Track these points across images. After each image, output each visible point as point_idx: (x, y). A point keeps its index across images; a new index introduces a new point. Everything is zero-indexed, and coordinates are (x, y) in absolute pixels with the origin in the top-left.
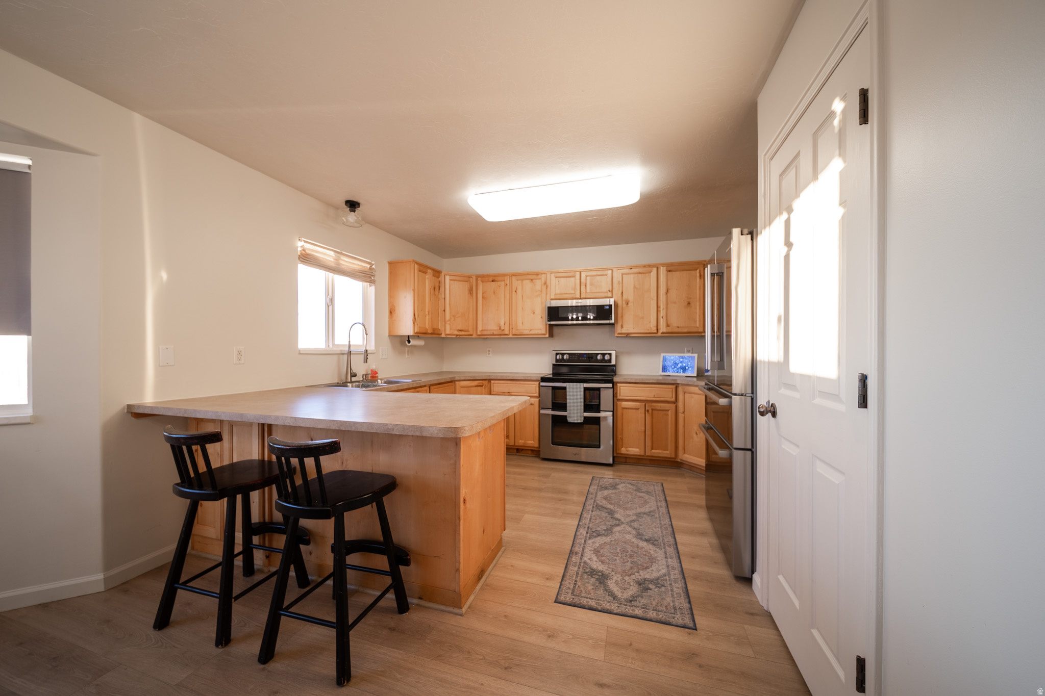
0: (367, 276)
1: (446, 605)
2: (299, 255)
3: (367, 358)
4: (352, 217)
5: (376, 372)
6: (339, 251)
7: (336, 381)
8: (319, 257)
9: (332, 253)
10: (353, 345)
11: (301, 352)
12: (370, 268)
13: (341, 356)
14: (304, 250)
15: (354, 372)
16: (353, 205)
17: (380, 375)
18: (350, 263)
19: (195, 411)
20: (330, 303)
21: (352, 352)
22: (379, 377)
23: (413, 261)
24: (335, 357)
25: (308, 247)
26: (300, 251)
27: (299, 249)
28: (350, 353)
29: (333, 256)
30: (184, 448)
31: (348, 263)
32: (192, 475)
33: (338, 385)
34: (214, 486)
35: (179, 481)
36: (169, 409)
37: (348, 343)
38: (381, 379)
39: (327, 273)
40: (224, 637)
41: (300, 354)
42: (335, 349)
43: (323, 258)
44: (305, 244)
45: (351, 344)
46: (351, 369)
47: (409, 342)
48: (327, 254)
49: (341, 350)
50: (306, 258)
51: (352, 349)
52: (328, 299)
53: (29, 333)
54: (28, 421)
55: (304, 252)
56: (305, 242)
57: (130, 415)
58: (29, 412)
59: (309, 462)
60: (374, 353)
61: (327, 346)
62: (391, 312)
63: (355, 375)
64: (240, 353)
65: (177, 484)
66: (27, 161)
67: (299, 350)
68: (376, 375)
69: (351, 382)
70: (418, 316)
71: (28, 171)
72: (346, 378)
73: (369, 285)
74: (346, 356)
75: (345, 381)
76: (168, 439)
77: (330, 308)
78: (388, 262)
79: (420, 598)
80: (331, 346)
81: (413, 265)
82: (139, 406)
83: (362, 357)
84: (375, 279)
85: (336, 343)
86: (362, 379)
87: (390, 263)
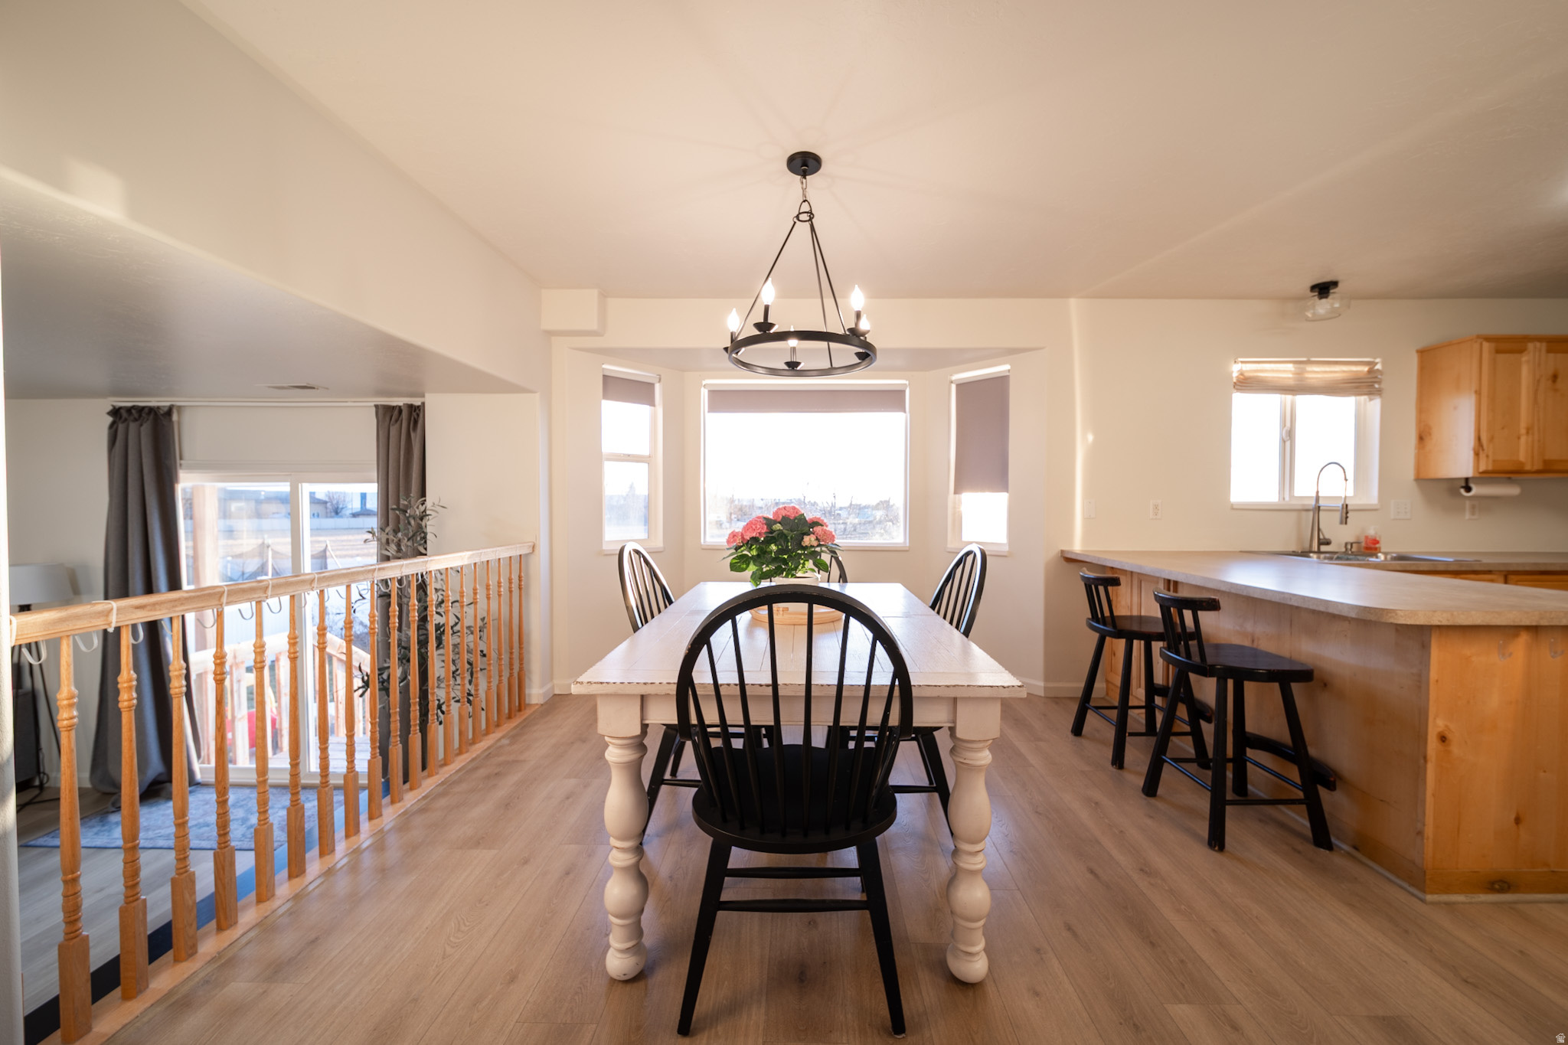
0: (1365, 385)
1: (1398, 877)
2: (1235, 383)
3: (1347, 517)
4: (1323, 306)
5: (1375, 540)
6: (1305, 359)
7: (1293, 548)
8: (1266, 377)
9: (1290, 367)
10: (1323, 497)
11: (1235, 507)
12: (1370, 372)
13: (1304, 513)
14: (1242, 374)
15: (1327, 537)
16: (1323, 289)
17: (1384, 546)
18: (1326, 372)
19: (1106, 559)
20: (1288, 436)
21: (1321, 508)
22: (1382, 550)
23: (1478, 337)
24: (1294, 515)
25: (1248, 369)
26: (1237, 377)
27: (1235, 375)
28: (1318, 509)
29: (1290, 371)
30: (1093, 586)
31: (1317, 373)
32: (1100, 616)
33: (1295, 554)
34: (1114, 626)
35: (1090, 617)
36: (1088, 556)
37: (1314, 495)
38: (1386, 554)
39: (1283, 396)
40: (1118, 761)
41: (1233, 509)
42: (1294, 502)
43: (1274, 377)
44: (1244, 365)
45: (1320, 495)
46: (1319, 530)
47: (1468, 489)
48: (1283, 370)
49: (1304, 505)
50: (1246, 384)
51: (1321, 503)
52: (1284, 432)
53: (1007, 492)
54: (1005, 554)
55: (1242, 377)
56: (1242, 362)
57: (1062, 559)
58: (1006, 549)
59: (1188, 614)
60: (1376, 510)
61: (1281, 499)
62: (1421, 438)
63: (1328, 543)
64: (1156, 507)
65: (1089, 619)
66: (1007, 367)
67: (1232, 505)
68: (1377, 546)
69: (1319, 552)
70: (1491, 439)
71: (1008, 374)
72: (1311, 545)
73: (1368, 400)
74: (1311, 513)
75: (1307, 549)
76: (1083, 578)
77: (1288, 444)
78: (1418, 351)
79: (1355, 848)
80: (1287, 499)
81: (1476, 346)
82: (1068, 552)
83: (1337, 516)
84: (1383, 386)
85: (1296, 494)
86: (1344, 550)
87: (1422, 353)
